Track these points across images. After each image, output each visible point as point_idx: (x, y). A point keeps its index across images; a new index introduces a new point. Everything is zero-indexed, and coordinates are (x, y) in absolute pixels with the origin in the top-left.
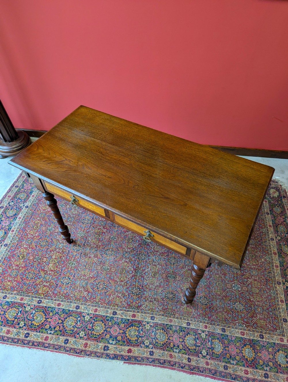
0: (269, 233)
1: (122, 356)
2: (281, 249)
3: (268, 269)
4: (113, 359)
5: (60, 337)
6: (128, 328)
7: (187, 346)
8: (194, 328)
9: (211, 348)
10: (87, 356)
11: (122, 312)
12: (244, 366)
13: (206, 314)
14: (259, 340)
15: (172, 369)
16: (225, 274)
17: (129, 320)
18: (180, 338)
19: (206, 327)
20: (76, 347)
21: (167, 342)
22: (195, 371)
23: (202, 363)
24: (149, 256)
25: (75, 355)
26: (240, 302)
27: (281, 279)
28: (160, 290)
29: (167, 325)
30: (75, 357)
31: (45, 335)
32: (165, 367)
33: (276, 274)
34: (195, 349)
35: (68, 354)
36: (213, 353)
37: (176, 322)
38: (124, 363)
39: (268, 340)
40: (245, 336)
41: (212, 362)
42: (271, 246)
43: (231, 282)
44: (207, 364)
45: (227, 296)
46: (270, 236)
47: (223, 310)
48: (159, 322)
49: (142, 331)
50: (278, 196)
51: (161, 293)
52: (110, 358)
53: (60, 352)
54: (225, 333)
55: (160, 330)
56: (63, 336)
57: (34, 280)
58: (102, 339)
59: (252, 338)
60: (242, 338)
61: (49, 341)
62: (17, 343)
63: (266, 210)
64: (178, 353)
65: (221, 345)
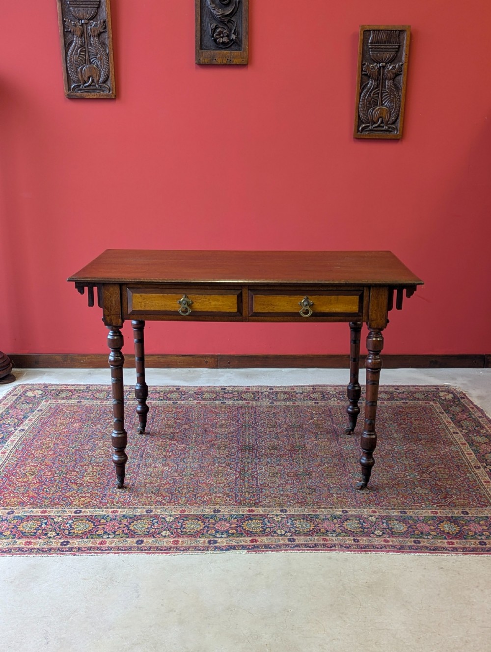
0: (449, 428)
1: (243, 546)
2: (472, 440)
3: (457, 457)
4: (227, 550)
5: (127, 539)
6: (244, 522)
7: (349, 529)
8: (355, 514)
9: (388, 528)
10: (182, 552)
11: (229, 509)
12: (445, 538)
13: (371, 501)
14: (461, 516)
15: (331, 550)
16: (391, 467)
17: (243, 515)
18: (335, 524)
19: (375, 512)
20: (157, 545)
21: (314, 529)
22: (369, 548)
23: (377, 542)
24: (259, 459)
25: (159, 553)
26: (421, 487)
27: (479, 463)
28: (288, 487)
29: (309, 515)
30: (160, 554)
31: (99, 541)
32: (318, 550)
33: (470, 461)
34: (364, 531)
35: (147, 553)
36: (392, 532)
37: (323, 512)
38: (248, 551)
39: (475, 515)
40: (439, 514)
41: (395, 540)
42: (456, 439)
43: (402, 471)
44: (388, 541)
45: (399, 483)
46: (451, 430)
47: (397, 496)
48: (296, 513)
49: (269, 523)
50: (452, 398)
51: (291, 489)
52: (222, 550)
53: (132, 553)
54: (406, 515)
55: (300, 520)
56: (132, 537)
57: (60, 493)
58: (203, 534)
59: (450, 515)
60: (434, 516)
61: (108, 544)
62: (49, 552)
63: (438, 410)
64: (336, 536)
65: (404, 525)
